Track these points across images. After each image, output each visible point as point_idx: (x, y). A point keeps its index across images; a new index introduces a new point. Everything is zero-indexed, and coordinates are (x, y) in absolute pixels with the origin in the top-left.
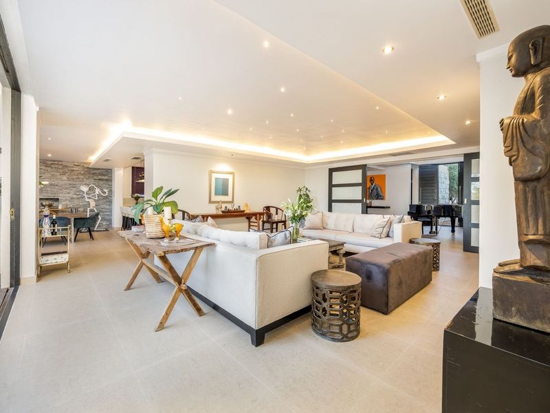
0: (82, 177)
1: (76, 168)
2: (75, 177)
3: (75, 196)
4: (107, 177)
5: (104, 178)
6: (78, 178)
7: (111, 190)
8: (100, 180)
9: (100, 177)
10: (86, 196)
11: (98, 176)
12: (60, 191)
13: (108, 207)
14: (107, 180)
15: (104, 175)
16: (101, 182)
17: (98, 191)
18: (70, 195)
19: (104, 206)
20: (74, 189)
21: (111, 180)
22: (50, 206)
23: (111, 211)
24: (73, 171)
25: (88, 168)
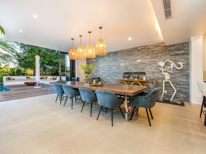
0: (160, 55)
1: (156, 49)
2: (155, 56)
3: (155, 71)
4: (183, 51)
5: (180, 52)
6: (157, 56)
7: (188, 64)
8: (176, 55)
9: (176, 52)
10: (163, 70)
11: (174, 52)
12: (146, 67)
13: (184, 80)
14: (183, 54)
15: (181, 50)
16: (177, 57)
17: (173, 65)
18: (153, 69)
19: (181, 79)
20: (155, 65)
21: (188, 54)
22: (138, 78)
23: (188, 85)
24: (153, 51)
25: (165, 46)
